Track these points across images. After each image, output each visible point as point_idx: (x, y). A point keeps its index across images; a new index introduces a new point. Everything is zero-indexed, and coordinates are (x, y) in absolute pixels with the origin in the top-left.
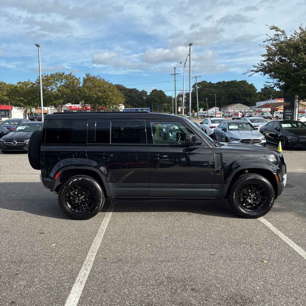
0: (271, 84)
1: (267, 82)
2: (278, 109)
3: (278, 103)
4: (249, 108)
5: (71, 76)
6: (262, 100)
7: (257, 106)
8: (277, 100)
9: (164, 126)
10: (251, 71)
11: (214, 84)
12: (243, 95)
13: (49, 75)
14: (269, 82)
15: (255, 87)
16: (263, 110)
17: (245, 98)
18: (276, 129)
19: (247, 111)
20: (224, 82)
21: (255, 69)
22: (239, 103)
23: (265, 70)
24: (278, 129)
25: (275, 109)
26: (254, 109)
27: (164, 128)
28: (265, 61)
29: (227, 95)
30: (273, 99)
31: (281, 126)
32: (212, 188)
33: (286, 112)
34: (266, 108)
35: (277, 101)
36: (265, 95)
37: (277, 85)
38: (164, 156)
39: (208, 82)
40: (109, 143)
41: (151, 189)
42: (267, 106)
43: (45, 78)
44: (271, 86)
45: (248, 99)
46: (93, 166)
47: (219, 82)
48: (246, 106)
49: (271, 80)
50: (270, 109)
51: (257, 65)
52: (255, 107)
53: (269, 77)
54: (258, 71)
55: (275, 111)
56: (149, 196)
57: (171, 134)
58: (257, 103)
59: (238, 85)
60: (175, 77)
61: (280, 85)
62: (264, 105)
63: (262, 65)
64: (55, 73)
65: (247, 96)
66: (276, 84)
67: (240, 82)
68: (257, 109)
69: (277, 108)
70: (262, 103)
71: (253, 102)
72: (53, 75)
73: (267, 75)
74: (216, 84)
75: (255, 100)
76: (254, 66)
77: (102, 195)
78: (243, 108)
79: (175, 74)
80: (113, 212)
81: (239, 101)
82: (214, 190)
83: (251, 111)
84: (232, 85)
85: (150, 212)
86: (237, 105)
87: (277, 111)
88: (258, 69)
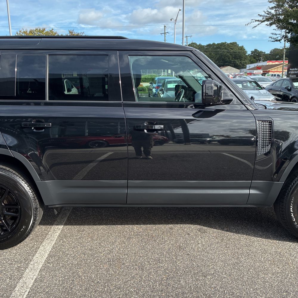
0: (278, 36)
1: (273, 34)
2: (269, 72)
3: (269, 65)
4: (238, 70)
5: (53, 32)
6: (252, 62)
7: (247, 69)
8: (268, 62)
9: (153, 86)
10: (256, 21)
11: (204, 46)
12: (233, 58)
13: (28, 31)
14: (276, 34)
15: (245, 49)
16: (254, 72)
17: (235, 60)
18: (286, 88)
19: (237, 74)
20: (214, 44)
21: (261, 18)
22: (229, 66)
23: (272, 19)
24: (289, 88)
25: (266, 71)
26: (245, 71)
27: (154, 88)
28: (272, 8)
29: (217, 58)
30: (263, 61)
31: (292, 85)
32: (250, 188)
33: (291, 71)
34: (257, 70)
35: (268, 64)
36: (255, 58)
37: (285, 38)
38: (157, 127)
39: (198, 44)
40: (45, 99)
41: (130, 191)
42: (258, 68)
43: (24, 34)
44: (277, 39)
45: (238, 62)
46: (10, 147)
47: (209, 44)
48: (236, 69)
49: (279, 32)
50: (262, 72)
51: (263, 14)
52: (245, 69)
53: (276, 28)
54: (264, 21)
55: (266, 73)
56: (126, 204)
57: (163, 94)
58: (248, 66)
59: (228, 47)
60: (165, 37)
61: (288, 37)
62: (255, 67)
63: (269, 13)
64: (34, 29)
65: (237, 59)
66: (283, 36)
67: (231, 43)
68: (248, 71)
69: (268, 70)
70: (253, 66)
71: (244, 64)
72: (33, 31)
73: (274, 26)
74: (206, 46)
75: (246, 63)
76: (259, 15)
77: (35, 203)
78: (233, 71)
79: (165, 33)
80: (66, 224)
81: (229, 64)
82: (252, 191)
83: (241, 73)
84: (223, 47)
85: (131, 226)
86: (227, 67)
87: (269, 73)
88: (263, 18)
